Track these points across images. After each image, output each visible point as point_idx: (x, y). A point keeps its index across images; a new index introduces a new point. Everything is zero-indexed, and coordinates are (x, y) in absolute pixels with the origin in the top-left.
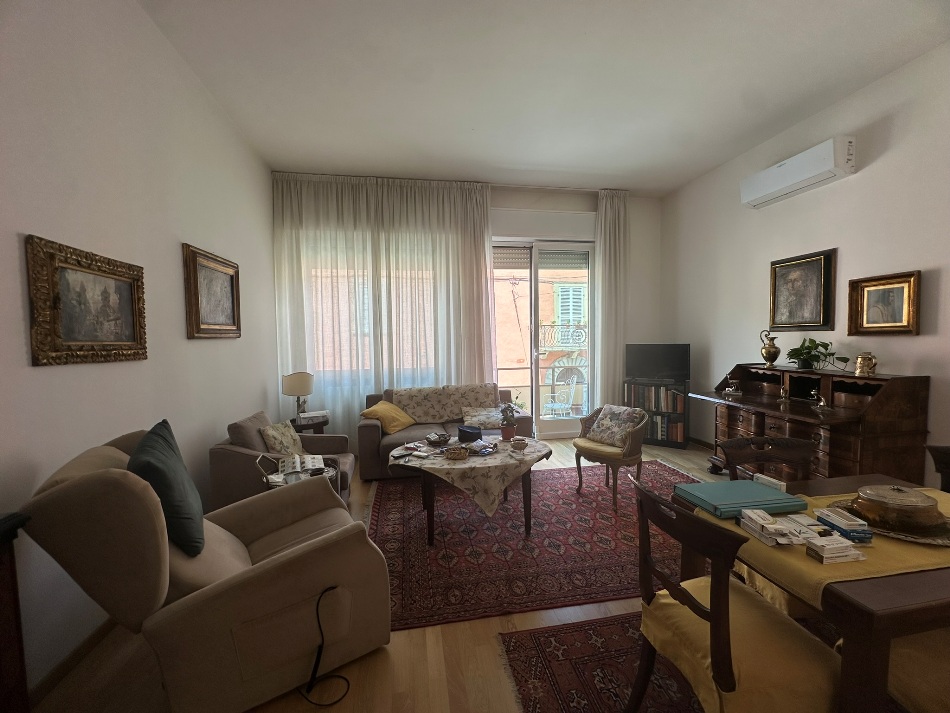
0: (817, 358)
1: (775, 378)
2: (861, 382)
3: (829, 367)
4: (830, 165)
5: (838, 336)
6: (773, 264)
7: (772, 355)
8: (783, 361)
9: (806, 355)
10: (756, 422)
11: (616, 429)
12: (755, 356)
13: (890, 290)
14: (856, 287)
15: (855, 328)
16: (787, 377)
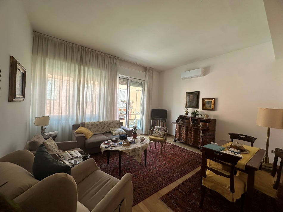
0: (197, 114)
1: (188, 118)
2: (206, 120)
3: (199, 117)
4: (200, 74)
5: (200, 110)
6: (187, 93)
7: (187, 113)
8: (189, 115)
9: (194, 114)
10: (186, 129)
11: (160, 133)
12: (183, 114)
13: (209, 101)
14: (203, 100)
15: (203, 109)
16: (191, 118)
